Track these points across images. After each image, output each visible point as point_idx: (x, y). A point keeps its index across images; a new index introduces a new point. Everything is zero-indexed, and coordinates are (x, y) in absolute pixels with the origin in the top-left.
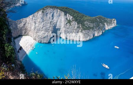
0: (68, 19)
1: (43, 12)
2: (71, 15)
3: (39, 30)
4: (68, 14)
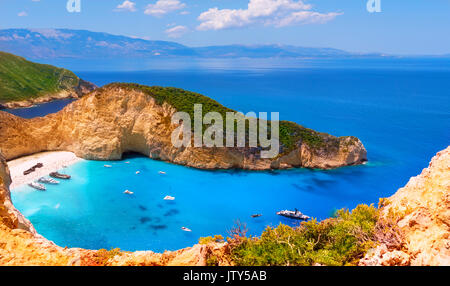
0: (165, 115)
1: (97, 96)
2: (172, 105)
3: (88, 135)
4: (165, 103)
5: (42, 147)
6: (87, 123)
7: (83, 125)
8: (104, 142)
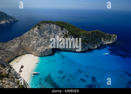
0: (65, 33)
1: (39, 28)
2: (67, 29)
3: (38, 46)
4: (64, 29)
5: (16, 55)
6: (37, 41)
7: (35, 42)
8: (46, 48)
